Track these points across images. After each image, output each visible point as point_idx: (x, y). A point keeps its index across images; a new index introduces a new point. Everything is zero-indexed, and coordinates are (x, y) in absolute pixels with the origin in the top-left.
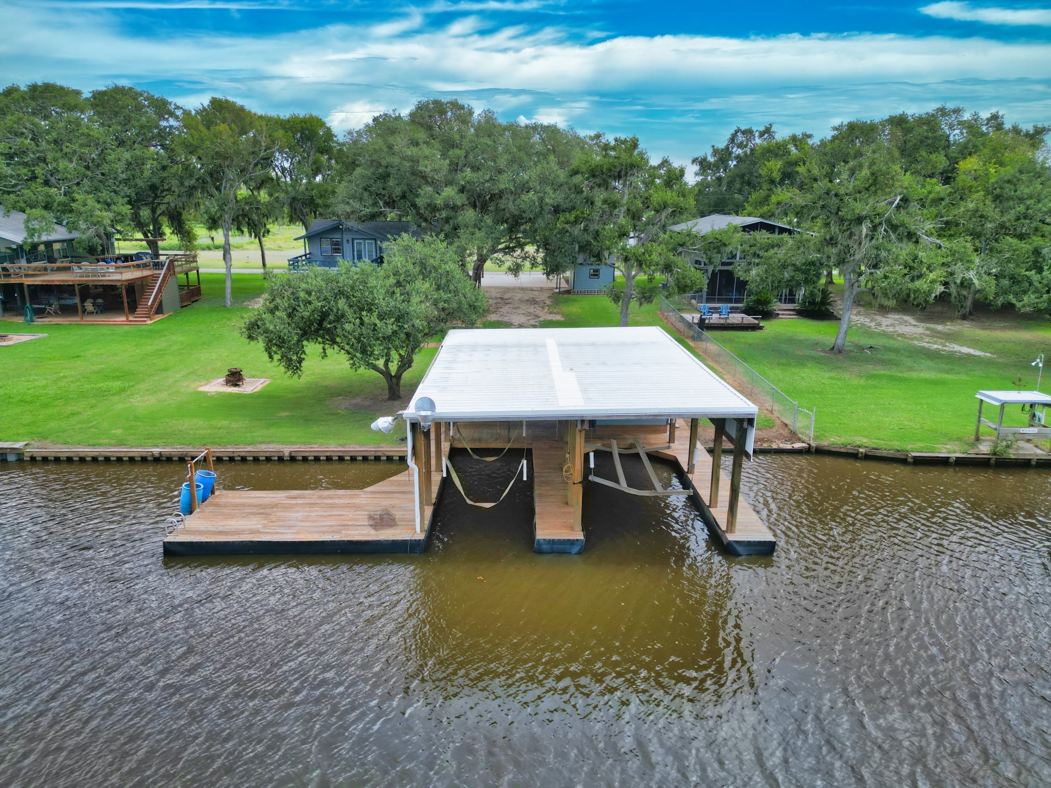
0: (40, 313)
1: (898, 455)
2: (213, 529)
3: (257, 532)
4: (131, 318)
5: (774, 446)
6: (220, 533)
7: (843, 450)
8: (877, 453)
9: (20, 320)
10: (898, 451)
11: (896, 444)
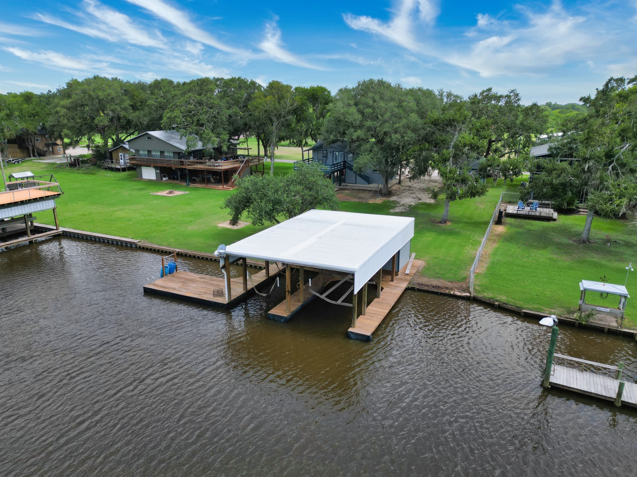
0: (194, 181)
1: (517, 310)
2: (163, 285)
3: (175, 289)
4: (225, 187)
5: (452, 293)
6: (164, 287)
7: (487, 301)
8: (506, 306)
9: (185, 184)
10: (518, 307)
11: (520, 304)
